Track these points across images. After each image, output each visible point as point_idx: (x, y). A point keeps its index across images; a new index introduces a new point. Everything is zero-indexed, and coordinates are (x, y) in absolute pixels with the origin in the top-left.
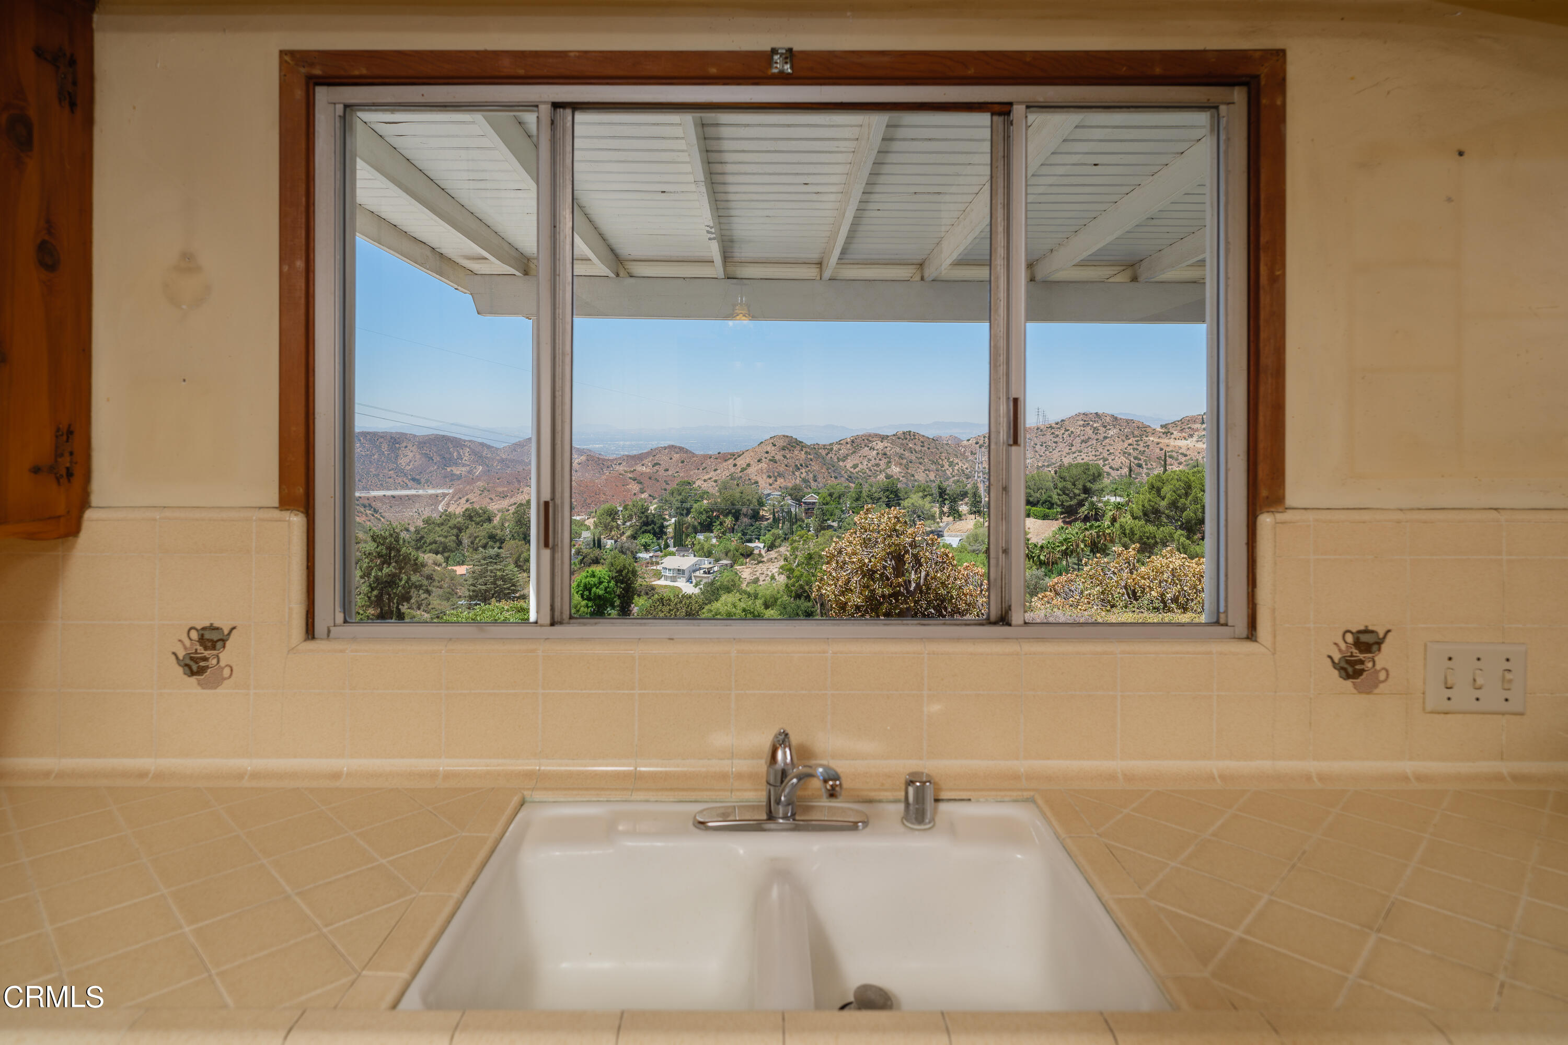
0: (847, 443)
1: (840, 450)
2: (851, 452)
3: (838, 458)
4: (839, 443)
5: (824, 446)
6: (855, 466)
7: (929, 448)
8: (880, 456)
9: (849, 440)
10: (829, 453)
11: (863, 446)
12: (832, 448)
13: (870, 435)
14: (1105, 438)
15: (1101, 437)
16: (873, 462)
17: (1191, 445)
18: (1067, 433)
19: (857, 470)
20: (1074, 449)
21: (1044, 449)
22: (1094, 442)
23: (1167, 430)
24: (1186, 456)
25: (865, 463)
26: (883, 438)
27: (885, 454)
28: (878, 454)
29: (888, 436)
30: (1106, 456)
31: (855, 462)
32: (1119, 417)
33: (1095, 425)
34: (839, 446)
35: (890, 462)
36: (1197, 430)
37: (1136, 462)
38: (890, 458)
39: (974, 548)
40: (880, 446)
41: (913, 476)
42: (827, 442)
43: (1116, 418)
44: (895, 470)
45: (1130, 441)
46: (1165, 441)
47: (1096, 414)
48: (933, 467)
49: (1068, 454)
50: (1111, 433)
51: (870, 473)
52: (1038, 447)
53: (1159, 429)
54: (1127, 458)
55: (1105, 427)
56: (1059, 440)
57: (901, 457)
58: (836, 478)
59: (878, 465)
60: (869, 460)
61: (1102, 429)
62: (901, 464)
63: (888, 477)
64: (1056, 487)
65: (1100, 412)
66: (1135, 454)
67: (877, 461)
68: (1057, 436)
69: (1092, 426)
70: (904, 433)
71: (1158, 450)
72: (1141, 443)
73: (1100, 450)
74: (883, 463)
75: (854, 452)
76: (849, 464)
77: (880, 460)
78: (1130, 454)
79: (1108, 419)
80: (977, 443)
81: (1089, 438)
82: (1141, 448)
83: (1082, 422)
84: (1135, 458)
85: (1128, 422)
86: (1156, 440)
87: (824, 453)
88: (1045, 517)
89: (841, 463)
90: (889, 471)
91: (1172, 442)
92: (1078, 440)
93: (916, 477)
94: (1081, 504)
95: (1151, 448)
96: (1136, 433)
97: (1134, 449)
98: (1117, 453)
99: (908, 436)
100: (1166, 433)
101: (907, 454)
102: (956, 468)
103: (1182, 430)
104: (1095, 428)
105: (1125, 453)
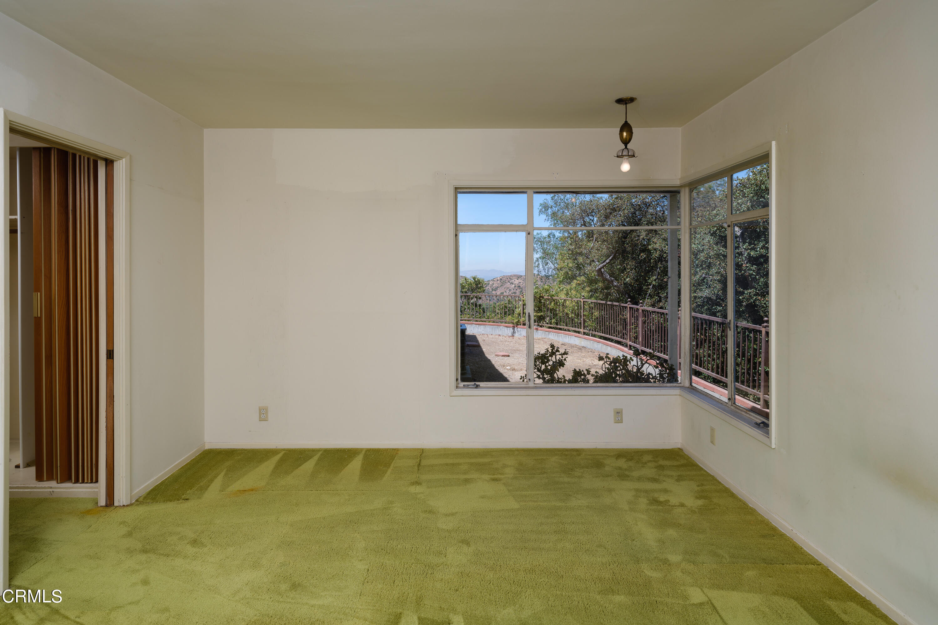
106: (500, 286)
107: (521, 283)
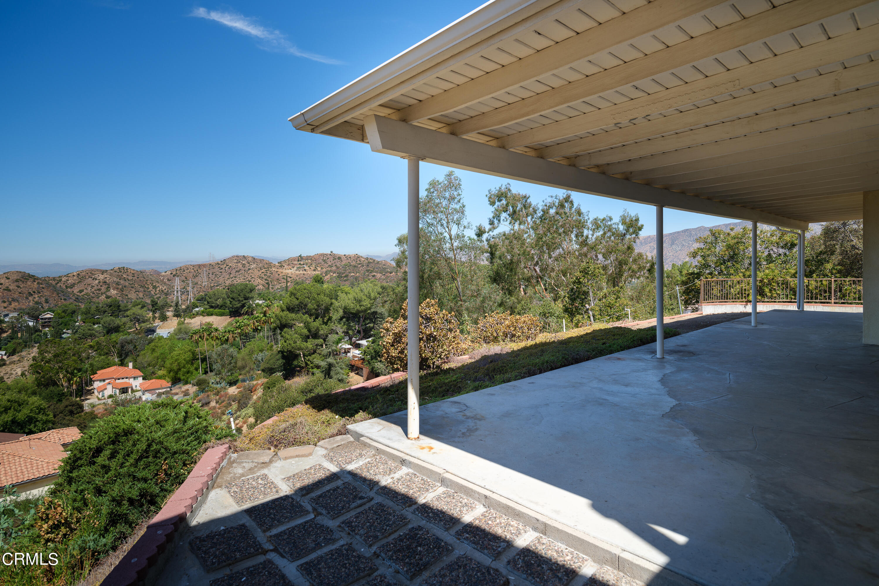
0: (74, 276)
1: (68, 280)
2: (77, 281)
3: (67, 287)
4: (67, 276)
5: (54, 278)
6: (81, 291)
7: (138, 278)
8: (101, 284)
9: (75, 274)
10: (58, 283)
11: (87, 277)
12: (61, 280)
13: (92, 270)
14: (249, 269)
15: (247, 269)
16: (96, 288)
17: (293, 272)
18: (227, 267)
19: (83, 293)
20: (231, 276)
21: (214, 276)
22: (243, 272)
23: (281, 265)
24: (291, 278)
25: (90, 289)
26: (103, 272)
27: (105, 282)
28: (99, 282)
29: (107, 271)
30: (250, 279)
31: (81, 289)
32: (256, 258)
33: (243, 262)
34: (67, 278)
35: (109, 287)
36: (296, 265)
37: (266, 282)
38: (109, 285)
39: (180, 336)
40: (101, 277)
41: (127, 295)
42: (56, 275)
43: (254, 259)
44: (113, 292)
45: (263, 271)
46: (280, 270)
47: (244, 256)
48: (142, 289)
49: (229, 278)
50: (252, 266)
51: (93, 295)
52: (210, 275)
53: (277, 264)
54: (261, 280)
55: (249, 263)
56: (223, 271)
57: (118, 284)
58: (65, 300)
59: (99, 290)
60: (93, 287)
61: (247, 265)
62: (118, 289)
63: (108, 297)
64: (228, 297)
65: (246, 255)
66: (265, 277)
67: (99, 287)
68: (222, 269)
69: (242, 263)
70: (119, 268)
71: (277, 275)
72: (269, 272)
73: (247, 276)
74: (103, 289)
75: (80, 282)
76: (76, 290)
77: (101, 286)
78: (263, 278)
79: (250, 259)
80: (171, 274)
81: (240, 270)
82: (268, 274)
83: (236, 261)
84: (266, 280)
85: (262, 261)
86: (276, 270)
87: (54, 283)
88: (222, 315)
89: (69, 290)
90: (108, 294)
91: (284, 271)
92: (234, 271)
93: (129, 296)
94: (243, 306)
95: (273, 274)
96: (266, 266)
97: (265, 275)
98: (256, 277)
99: (122, 270)
100: (281, 266)
101: (122, 282)
102: (158, 289)
103: (289, 265)
104: (243, 264)
105: (260, 277)
106: (78, 283)
107: (108, 279)
